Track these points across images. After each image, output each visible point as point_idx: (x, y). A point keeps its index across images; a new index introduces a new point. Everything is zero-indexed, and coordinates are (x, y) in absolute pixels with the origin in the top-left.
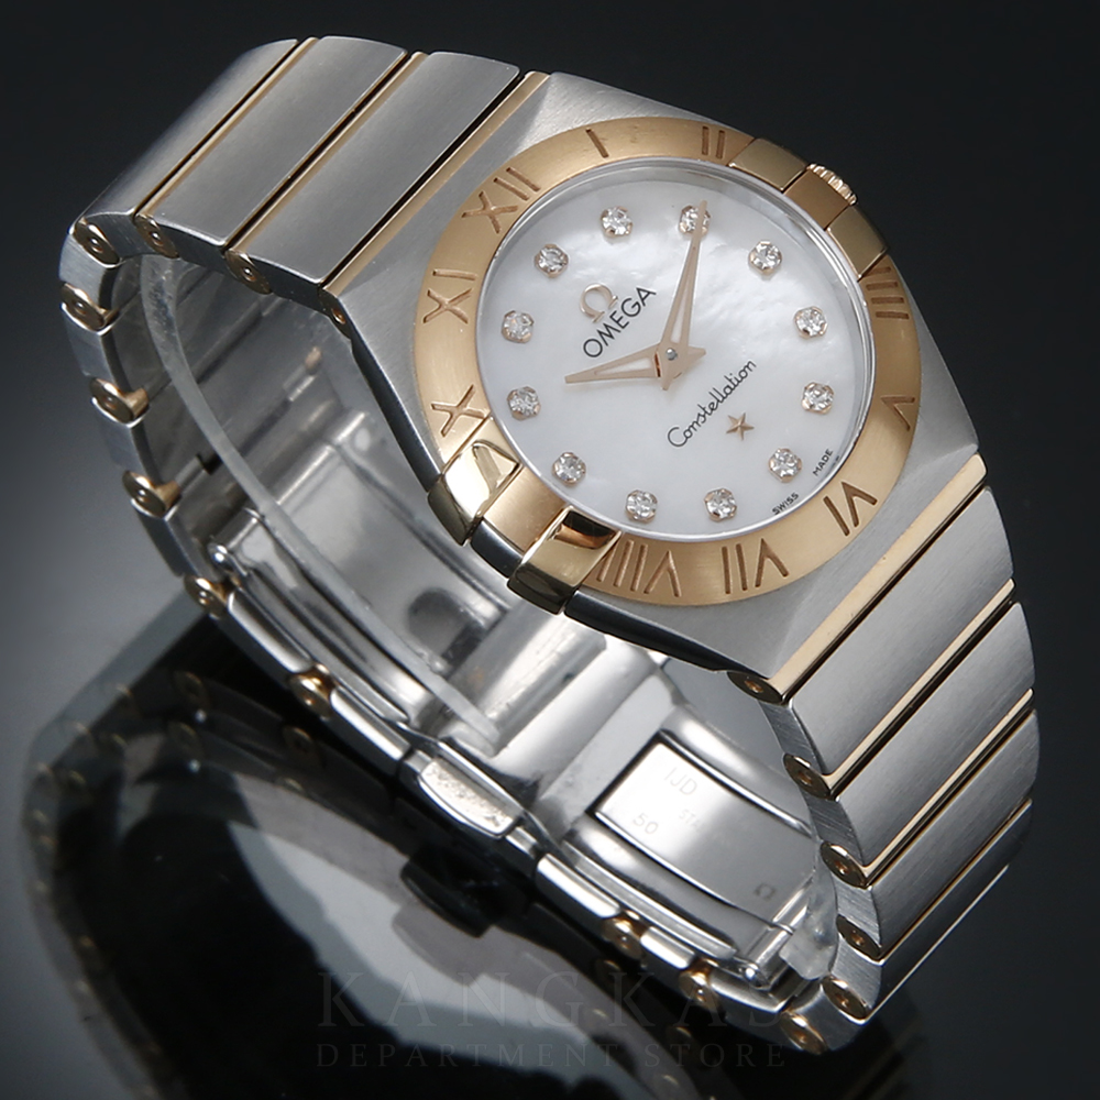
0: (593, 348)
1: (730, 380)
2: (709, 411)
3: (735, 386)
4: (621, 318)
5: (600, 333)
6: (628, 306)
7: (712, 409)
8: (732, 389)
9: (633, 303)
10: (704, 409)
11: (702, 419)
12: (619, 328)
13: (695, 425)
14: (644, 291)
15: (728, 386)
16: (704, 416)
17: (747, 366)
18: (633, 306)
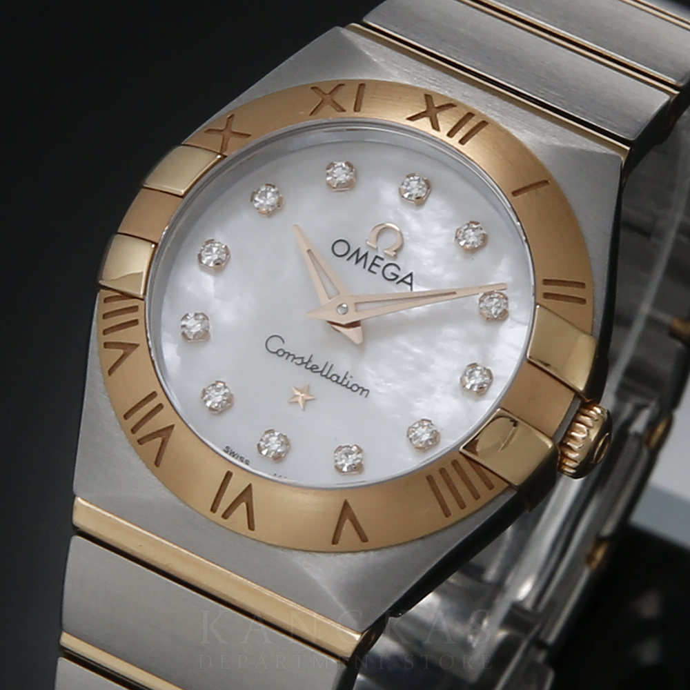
0: (341, 249)
1: (345, 378)
2: (309, 366)
3: (341, 383)
4: (378, 266)
5: (358, 251)
6: (392, 269)
7: (311, 369)
8: (336, 381)
9: (397, 272)
10: (310, 361)
11: (299, 361)
12: (367, 267)
13: (291, 357)
14: (412, 280)
15: (338, 377)
16: (303, 363)
17: (364, 390)
18: (393, 274)
